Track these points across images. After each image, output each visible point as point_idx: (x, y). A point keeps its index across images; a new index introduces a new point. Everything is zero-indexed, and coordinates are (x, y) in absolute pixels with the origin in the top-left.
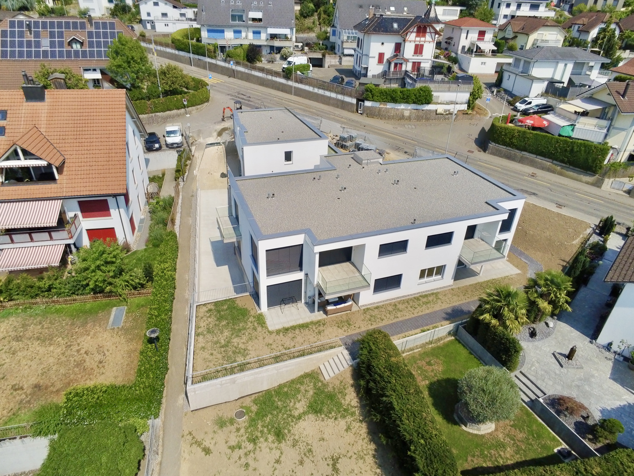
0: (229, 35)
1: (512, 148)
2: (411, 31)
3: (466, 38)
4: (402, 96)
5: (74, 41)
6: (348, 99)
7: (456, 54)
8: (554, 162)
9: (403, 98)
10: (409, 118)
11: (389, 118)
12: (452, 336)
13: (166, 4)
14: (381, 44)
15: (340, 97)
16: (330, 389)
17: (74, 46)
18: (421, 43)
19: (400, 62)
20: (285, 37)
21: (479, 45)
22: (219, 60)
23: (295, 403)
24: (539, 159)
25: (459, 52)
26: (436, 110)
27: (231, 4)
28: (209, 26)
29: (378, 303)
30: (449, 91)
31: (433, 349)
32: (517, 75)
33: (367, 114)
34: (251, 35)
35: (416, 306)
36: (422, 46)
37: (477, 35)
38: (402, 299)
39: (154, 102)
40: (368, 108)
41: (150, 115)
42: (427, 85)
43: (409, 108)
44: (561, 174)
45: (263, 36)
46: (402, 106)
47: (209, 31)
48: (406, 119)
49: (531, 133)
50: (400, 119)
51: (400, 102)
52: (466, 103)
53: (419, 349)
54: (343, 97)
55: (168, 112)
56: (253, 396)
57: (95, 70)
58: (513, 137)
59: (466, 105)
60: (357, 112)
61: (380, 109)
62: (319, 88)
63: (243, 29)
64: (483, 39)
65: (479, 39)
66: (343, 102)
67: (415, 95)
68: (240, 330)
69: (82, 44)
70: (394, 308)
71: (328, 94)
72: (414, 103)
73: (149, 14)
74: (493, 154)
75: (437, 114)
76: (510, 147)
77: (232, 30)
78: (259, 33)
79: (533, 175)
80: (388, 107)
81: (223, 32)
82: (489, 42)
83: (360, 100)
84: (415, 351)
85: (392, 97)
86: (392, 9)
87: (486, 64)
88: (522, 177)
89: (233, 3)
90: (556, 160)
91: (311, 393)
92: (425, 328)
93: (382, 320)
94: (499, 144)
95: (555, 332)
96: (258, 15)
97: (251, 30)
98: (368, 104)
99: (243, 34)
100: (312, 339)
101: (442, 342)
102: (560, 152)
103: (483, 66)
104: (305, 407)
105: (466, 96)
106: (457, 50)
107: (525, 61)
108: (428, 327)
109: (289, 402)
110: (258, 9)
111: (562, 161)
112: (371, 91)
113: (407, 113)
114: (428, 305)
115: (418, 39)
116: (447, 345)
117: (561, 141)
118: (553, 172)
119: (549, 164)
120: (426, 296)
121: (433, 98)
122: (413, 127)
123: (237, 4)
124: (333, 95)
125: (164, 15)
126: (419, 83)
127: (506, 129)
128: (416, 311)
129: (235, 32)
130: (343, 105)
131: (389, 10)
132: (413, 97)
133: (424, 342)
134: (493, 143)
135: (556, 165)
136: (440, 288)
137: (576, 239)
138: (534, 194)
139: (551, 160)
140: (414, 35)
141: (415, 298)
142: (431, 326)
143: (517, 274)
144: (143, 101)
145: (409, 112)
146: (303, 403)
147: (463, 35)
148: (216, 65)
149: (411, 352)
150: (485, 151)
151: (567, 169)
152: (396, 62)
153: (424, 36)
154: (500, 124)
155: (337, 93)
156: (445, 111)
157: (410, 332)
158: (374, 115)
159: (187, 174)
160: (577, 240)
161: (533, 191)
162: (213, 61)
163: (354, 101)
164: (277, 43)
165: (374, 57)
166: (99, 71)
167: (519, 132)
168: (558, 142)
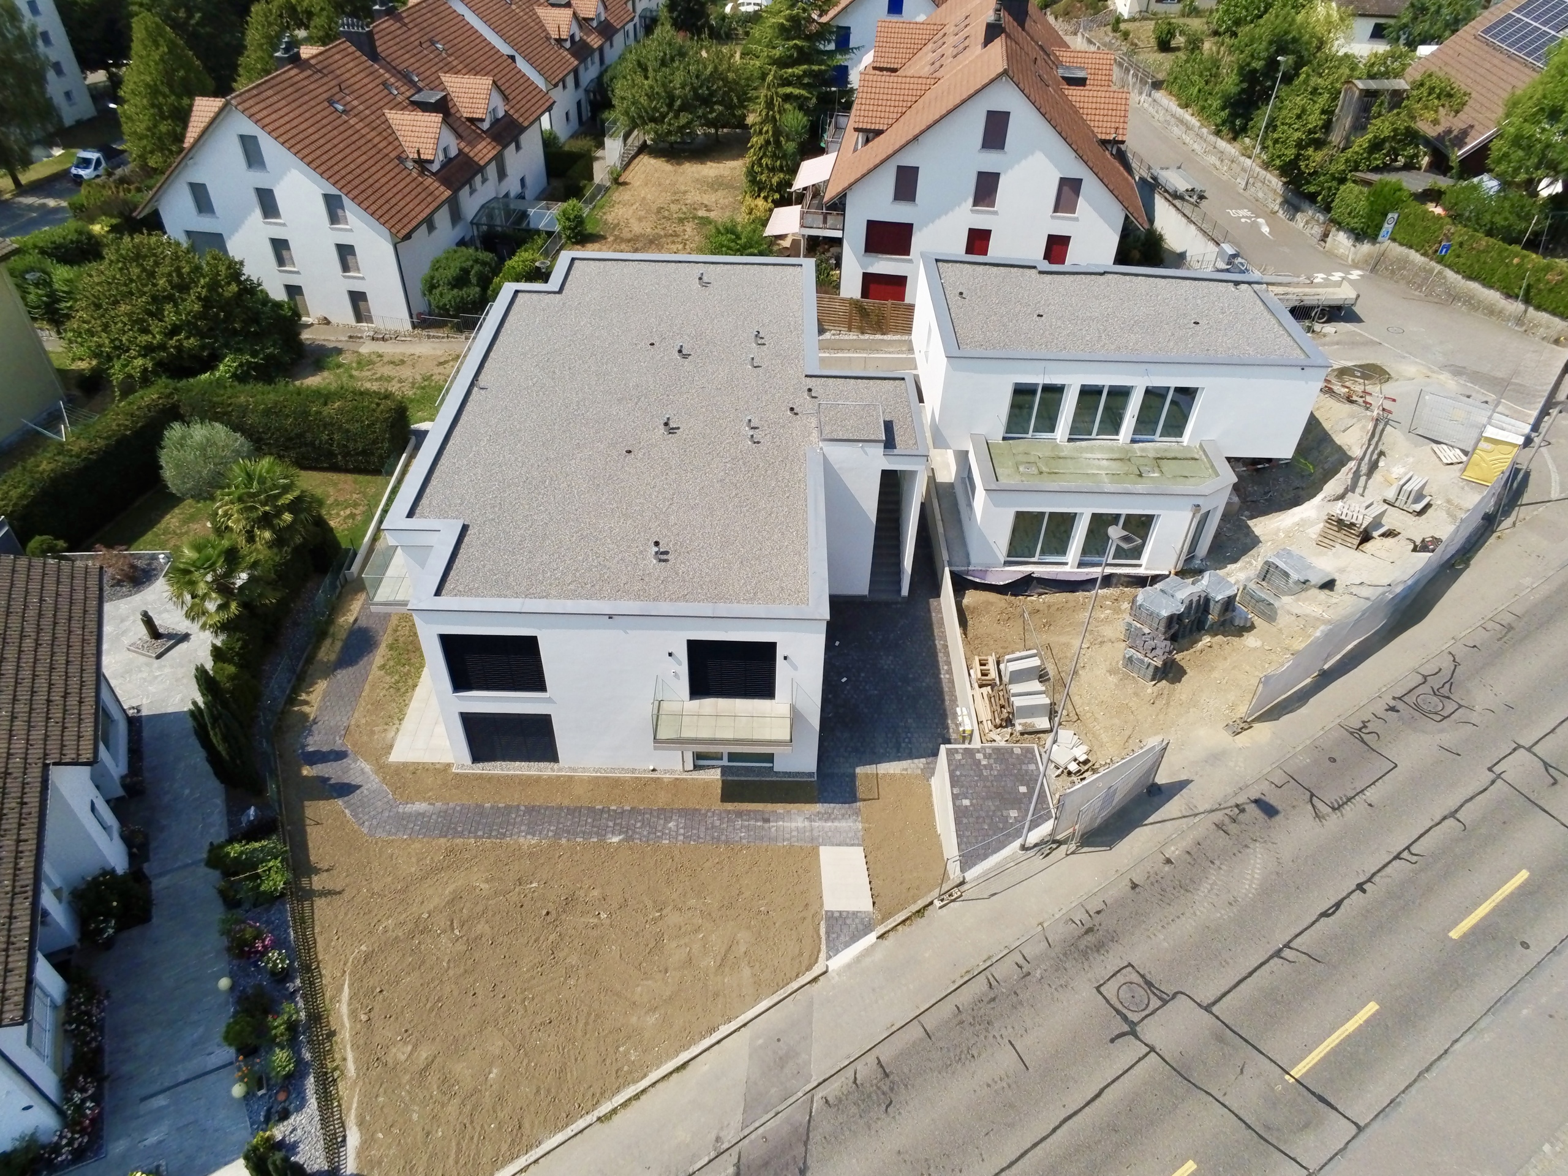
143: (391, 747)
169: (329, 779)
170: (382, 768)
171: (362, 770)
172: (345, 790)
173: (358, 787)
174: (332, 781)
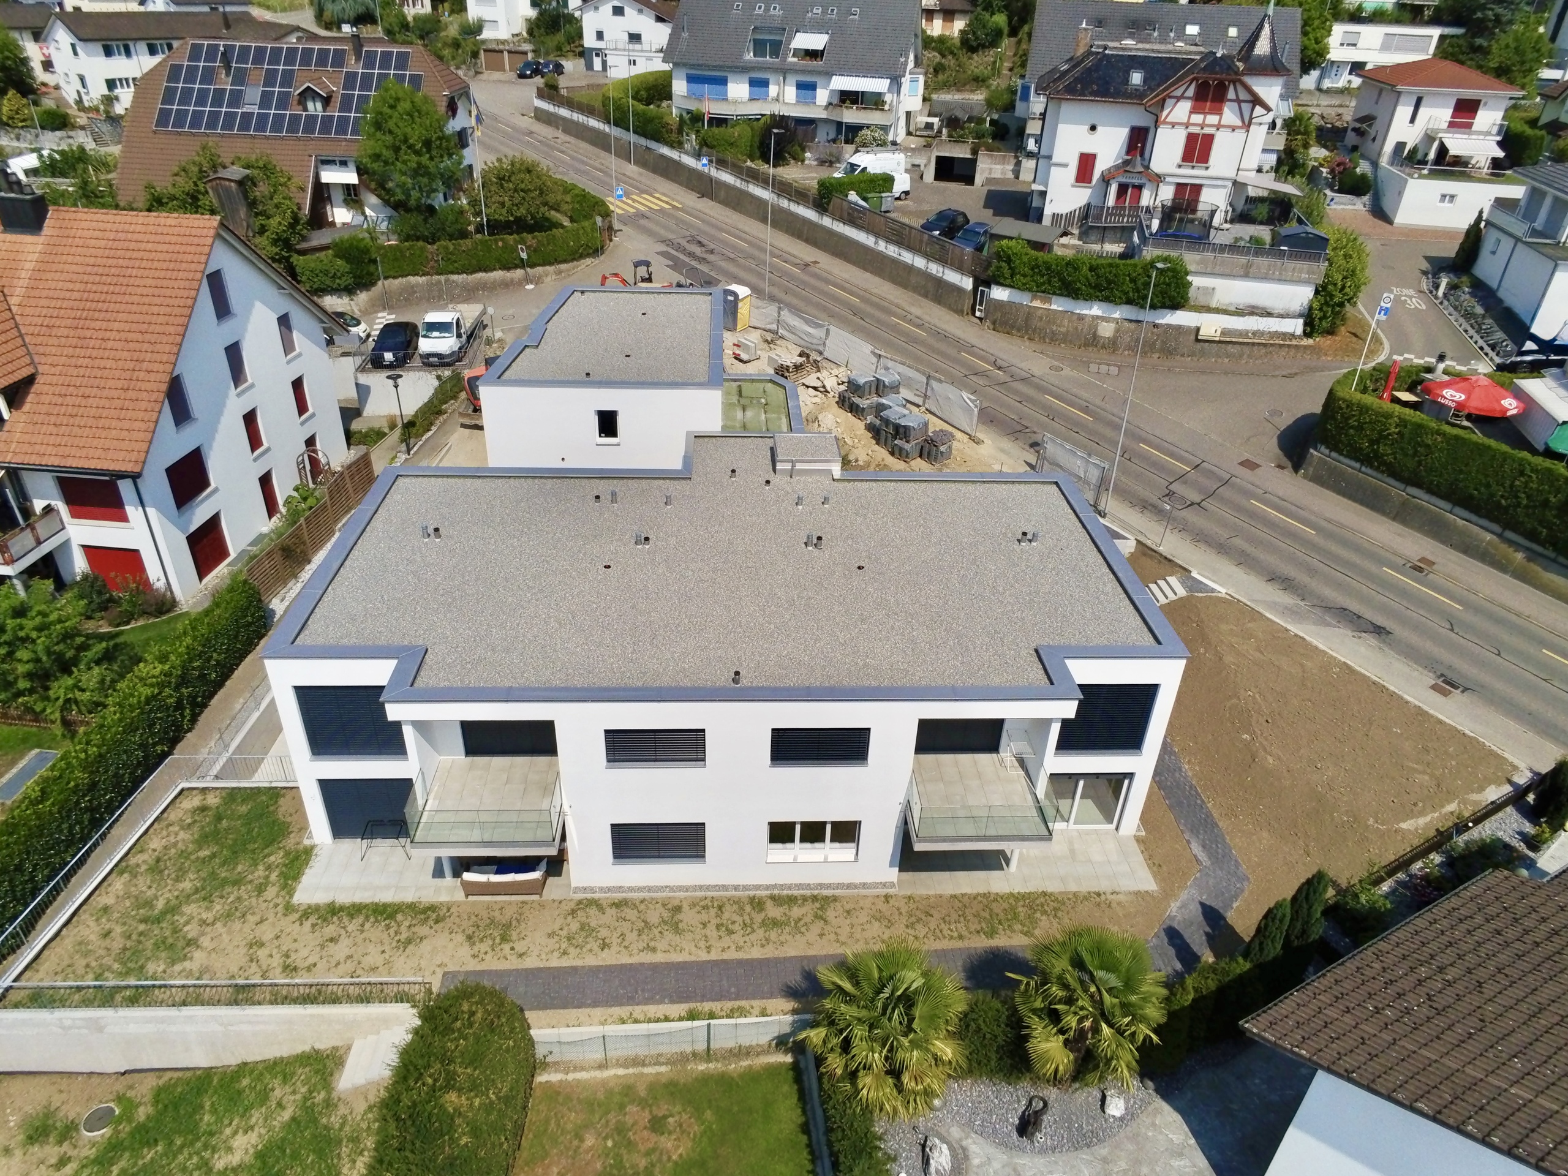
0: (738, 90)
1: (1377, 469)
2: (1178, 93)
3: (1412, 121)
4: (1093, 281)
5: (308, 94)
6: (952, 277)
7: (1375, 164)
8: (1509, 534)
9: (1097, 287)
10: (1112, 345)
11: (1054, 339)
12: (786, 1052)
13: (640, 11)
14: (1087, 127)
15: (934, 268)
16: (335, 1120)
17: (310, 105)
18: (1208, 131)
19: (1136, 181)
20: (874, 101)
21: (1448, 143)
22: (687, 153)
23: (235, 1133)
24: (1458, 519)
25: (1384, 161)
26: (1198, 329)
27: (757, 11)
28: (692, 66)
29: (631, 889)
30: (1246, 275)
31: (705, 1079)
32: (1518, 240)
33: (994, 323)
34: (790, 93)
35: (736, 927)
36: (1209, 139)
37: (1450, 111)
38: (709, 894)
39: (447, 248)
40: (999, 304)
41: (436, 277)
42: (1174, 254)
43: (1117, 315)
44: (1522, 576)
45: (822, 96)
46: (1095, 310)
47: (691, 79)
48: (1103, 347)
49: (1438, 433)
50: (1086, 345)
51: (1089, 298)
52: (1300, 316)
53: (663, 1069)
54: (941, 269)
55: (480, 275)
56: (167, 1076)
57: (344, 163)
58: (1382, 437)
59: (1301, 321)
60: (973, 314)
61: (1030, 312)
62: (889, 240)
63: (772, 78)
64: (1470, 126)
65: (1452, 125)
66: (939, 282)
67: (1133, 281)
68: (225, 882)
69: (327, 101)
70: (666, 915)
71: (907, 257)
72: (1129, 302)
73: (600, 35)
74: (1317, 479)
75: (1197, 340)
76: (1372, 467)
77: (746, 78)
78: (812, 87)
79: (1419, 568)
80: (1054, 307)
81: (724, 82)
82: (1488, 133)
83: (983, 281)
84: (647, 1070)
85: (1062, 280)
86: (1192, 30)
87: (1457, 200)
88: (1373, 568)
89: (761, 12)
90: (1514, 530)
91: (287, 1115)
92: (707, 1006)
93: (604, 946)
94: (1341, 453)
95: (1122, 1134)
96: (816, 41)
97: (792, 80)
98: (999, 294)
99: (773, 90)
100: (374, 957)
101: (745, 1063)
102: (1527, 507)
103: (1446, 204)
104: (251, 1151)
105: (1301, 295)
106: (1379, 154)
107: (1556, 199)
108: (715, 1006)
109: (226, 1122)
110: (817, 27)
111: (1532, 536)
112: (1009, 261)
113: (1106, 330)
114: (773, 935)
115: (1197, 118)
116: (753, 1077)
117: (1535, 470)
118: (1501, 565)
119: (1489, 537)
120: (791, 900)
121: (1192, 293)
122: (1114, 370)
123: (772, 12)
124: (919, 262)
125: (635, 38)
126: (1155, 246)
127: (1364, 409)
128: (727, 941)
129: (753, 83)
130: (939, 292)
131: (1181, 35)
132: (1128, 286)
133: (688, 1049)
134: (1323, 449)
135: (1511, 543)
136: (849, 886)
137: (1422, 813)
138: (1379, 631)
139: (1497, 528)
140: (1185, 106)
141: (752, 900)
142: (729, 1005)
143: (1137, 893)
144: (420, 243)
145: (1112, 326)
146: (253, 1138)
147: (1403, 111)
148: (678, 164)
149: (631, 1071)
150: (1296, 468)
151: (1550, 563)
152: (1124, 180)
153: (1219, 112)
154: (1352, 392)
155: (929, 256)
156: (1224, 332)
157: (653, 1010)
158: (1013, 327)
159: (430, 434)
160: (1422, 821)
161: (1380, 621)
162: (674, 154)
163: (968, 283)
164: (851, 116)
165: (1066, 165)
166: (352, 166)
167: (1403, 423)
168: (1522, 473)
169: (1207, 934)
170: (1167, 894)
171: (1180, 908)
172: (1212, 916)
173: (1202, 904)
174: (1208, 929)
